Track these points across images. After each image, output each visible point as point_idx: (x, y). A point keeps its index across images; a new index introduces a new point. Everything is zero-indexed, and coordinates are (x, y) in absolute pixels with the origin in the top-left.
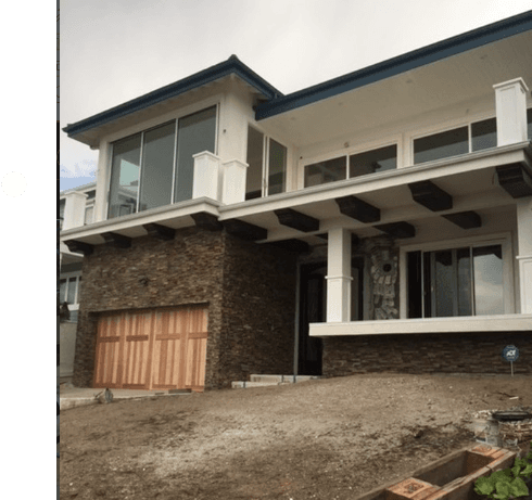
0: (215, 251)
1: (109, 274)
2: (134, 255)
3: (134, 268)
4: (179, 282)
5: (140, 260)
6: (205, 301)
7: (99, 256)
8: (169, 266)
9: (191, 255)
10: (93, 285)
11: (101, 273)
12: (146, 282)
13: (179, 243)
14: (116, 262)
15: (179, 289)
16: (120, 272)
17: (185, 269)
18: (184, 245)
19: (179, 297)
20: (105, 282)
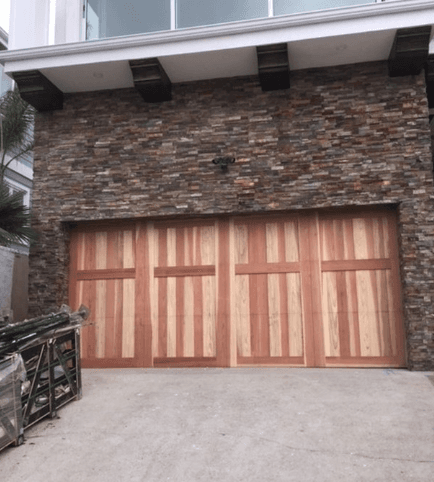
0: (405, 111)
1: (114, 150)
2: (183, 115)
3: (184, 140)
4: (313, 167)
5: (201, 125)
6: (387, 201)
7: (77, 115)
8: (283, 137)
9: (339, 119)
10: (69, 170)
11: (90, 149)
12: (224, 166)
13: (303, 96)
14: (133, 128)
15: (316, 179)
16: (145, 145)
17: (326, 144)
18: (316, 100)
19: (317, 193)
20: (105, 165)
